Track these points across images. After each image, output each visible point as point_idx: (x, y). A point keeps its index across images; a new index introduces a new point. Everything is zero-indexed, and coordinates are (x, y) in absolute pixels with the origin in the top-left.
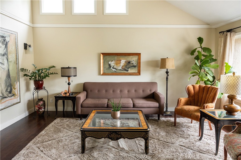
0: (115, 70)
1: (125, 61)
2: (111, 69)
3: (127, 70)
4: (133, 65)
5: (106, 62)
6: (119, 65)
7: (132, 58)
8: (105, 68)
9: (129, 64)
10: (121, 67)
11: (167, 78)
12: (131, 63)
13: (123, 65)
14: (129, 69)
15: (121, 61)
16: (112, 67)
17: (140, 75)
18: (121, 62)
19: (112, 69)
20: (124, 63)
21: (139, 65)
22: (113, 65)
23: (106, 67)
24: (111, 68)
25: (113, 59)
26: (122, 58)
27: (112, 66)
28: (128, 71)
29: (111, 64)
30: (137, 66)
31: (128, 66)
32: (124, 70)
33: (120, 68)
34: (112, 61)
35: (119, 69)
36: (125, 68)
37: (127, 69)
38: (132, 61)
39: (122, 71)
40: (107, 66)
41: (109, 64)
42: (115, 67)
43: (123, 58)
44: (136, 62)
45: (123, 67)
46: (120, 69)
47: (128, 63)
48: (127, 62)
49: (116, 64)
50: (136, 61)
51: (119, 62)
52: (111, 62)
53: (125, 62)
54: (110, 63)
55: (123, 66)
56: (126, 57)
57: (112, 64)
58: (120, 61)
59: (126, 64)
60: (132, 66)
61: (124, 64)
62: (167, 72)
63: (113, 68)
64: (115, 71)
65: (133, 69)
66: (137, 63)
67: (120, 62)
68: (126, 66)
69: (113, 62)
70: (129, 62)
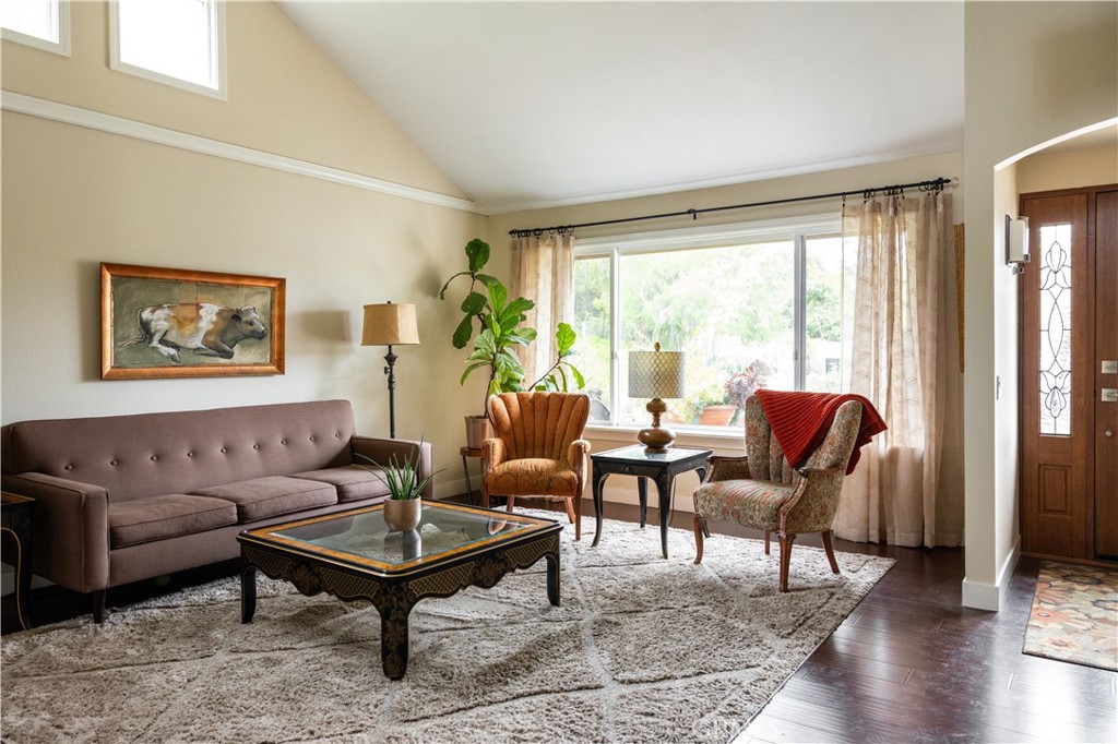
0: (173, 351)
1: (216, 309)
2: (153, 348)
3: (225, 351)
4: (250, 328)
5: (125, 311)
6: (189, 328)
7: (247, 297)
8: (119, 344)
9: (235, 326)
10: (201, 336)
11: (391, 381)
12: (244, 319)
13: (211, 327)
14: (236, 349)
15: (199, 307)
16: (157, 338)
17: (283, 373)
18: (202, 312)
19: (159, 346)
20: (214, 318)
21: (276, 328)
22: (164, 325)
23: (128, 337)
24: (155, 343)
25: (160, 298)
26: (205, 296)
27: (158, 331)
28: (229, 355)
29: (153, 323)
30: (269, 335)
31: (230, 335)
32: (213, 352)
33: (197, 342)
34: (160, 307)
35: (190, 346)
36: (218, 341)
37: (228, 348)
38: (247, 312)
39: (206, 355)
40: (134, 333)
41: (141, 320)
42: (171, 337)
43: (211, 296)
44: (263, 317)
45: (211, 339)
46: (198, 349)
47: (232, 318)
48: (225, 314)
49: (179, 322)
50: (264, 313)
51: (189, 312)
52: (153, 312)
53: (219, 314)
54: (146, 315)
55: (208, 333)
56: (224, 293)
57: (159, 320)
58: (194, 307)
59: (222, 325)
60: (247, 333)
61: (213, 323)
62: (390, 359)
63: (163, 341)
64: (172, 357)
65: (250, 345)
66: (267, 322)
67: (198, 312)
68: (222, 333)
69: (160, 313)
70: (236, 317)
